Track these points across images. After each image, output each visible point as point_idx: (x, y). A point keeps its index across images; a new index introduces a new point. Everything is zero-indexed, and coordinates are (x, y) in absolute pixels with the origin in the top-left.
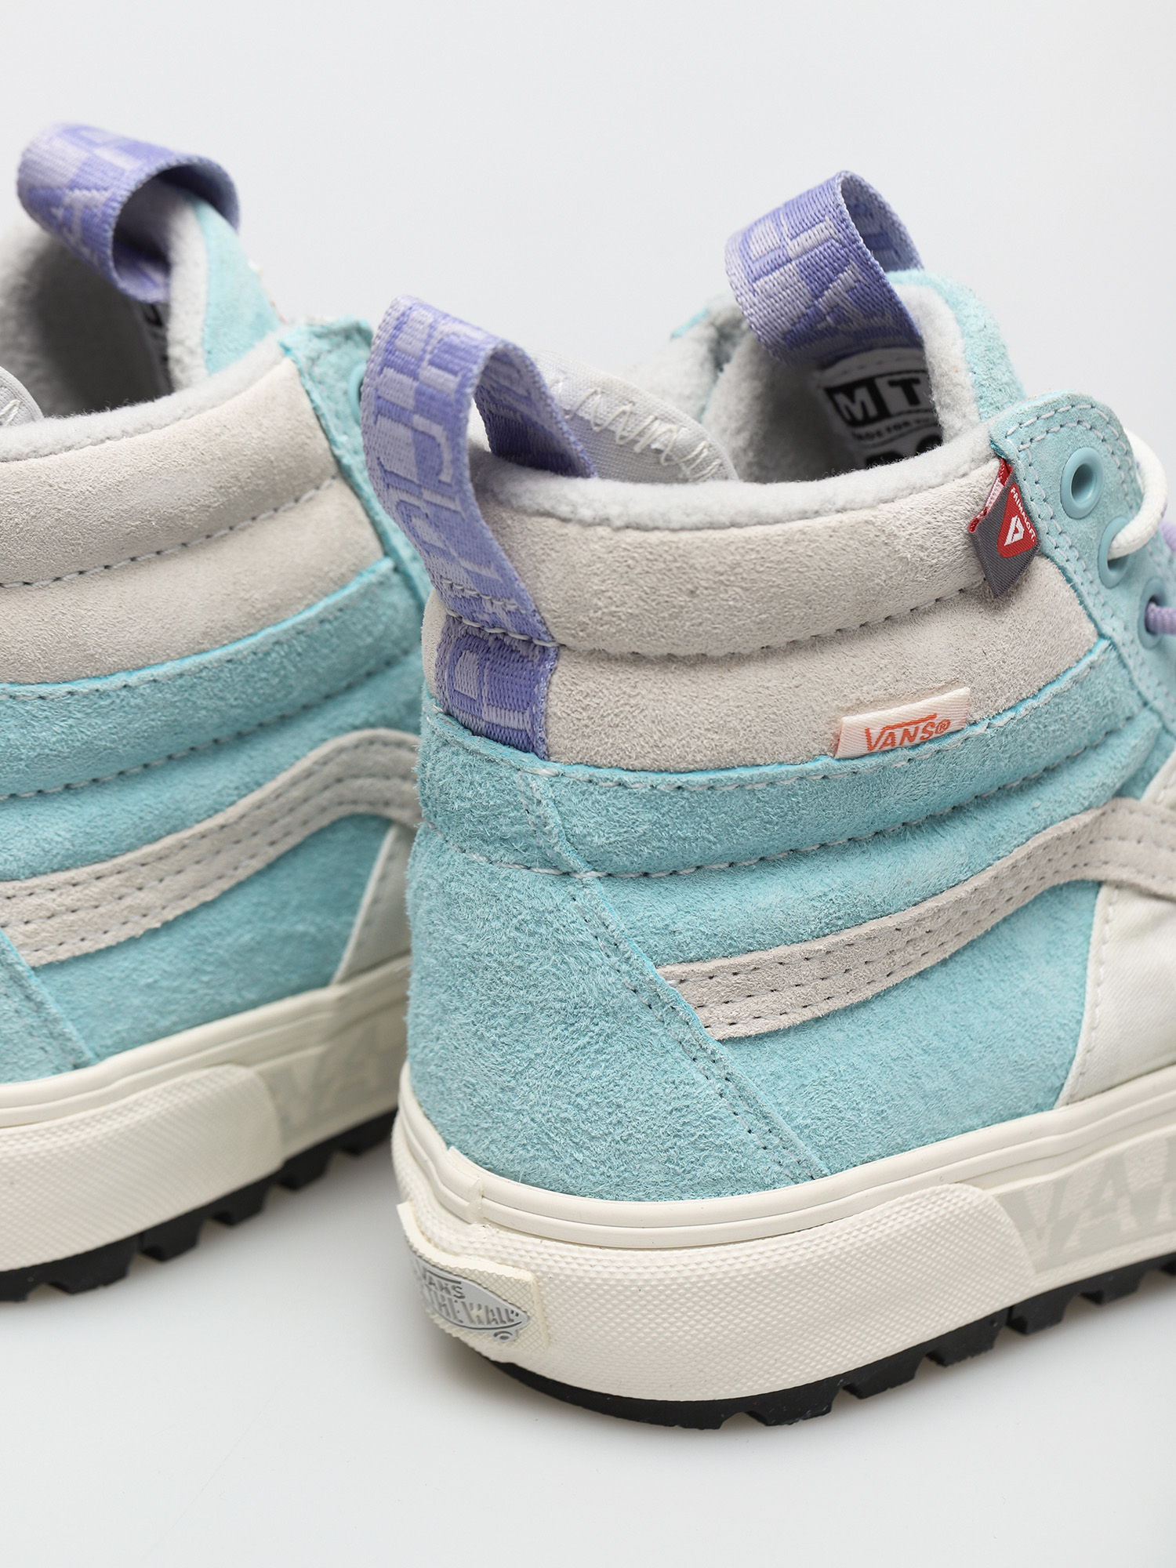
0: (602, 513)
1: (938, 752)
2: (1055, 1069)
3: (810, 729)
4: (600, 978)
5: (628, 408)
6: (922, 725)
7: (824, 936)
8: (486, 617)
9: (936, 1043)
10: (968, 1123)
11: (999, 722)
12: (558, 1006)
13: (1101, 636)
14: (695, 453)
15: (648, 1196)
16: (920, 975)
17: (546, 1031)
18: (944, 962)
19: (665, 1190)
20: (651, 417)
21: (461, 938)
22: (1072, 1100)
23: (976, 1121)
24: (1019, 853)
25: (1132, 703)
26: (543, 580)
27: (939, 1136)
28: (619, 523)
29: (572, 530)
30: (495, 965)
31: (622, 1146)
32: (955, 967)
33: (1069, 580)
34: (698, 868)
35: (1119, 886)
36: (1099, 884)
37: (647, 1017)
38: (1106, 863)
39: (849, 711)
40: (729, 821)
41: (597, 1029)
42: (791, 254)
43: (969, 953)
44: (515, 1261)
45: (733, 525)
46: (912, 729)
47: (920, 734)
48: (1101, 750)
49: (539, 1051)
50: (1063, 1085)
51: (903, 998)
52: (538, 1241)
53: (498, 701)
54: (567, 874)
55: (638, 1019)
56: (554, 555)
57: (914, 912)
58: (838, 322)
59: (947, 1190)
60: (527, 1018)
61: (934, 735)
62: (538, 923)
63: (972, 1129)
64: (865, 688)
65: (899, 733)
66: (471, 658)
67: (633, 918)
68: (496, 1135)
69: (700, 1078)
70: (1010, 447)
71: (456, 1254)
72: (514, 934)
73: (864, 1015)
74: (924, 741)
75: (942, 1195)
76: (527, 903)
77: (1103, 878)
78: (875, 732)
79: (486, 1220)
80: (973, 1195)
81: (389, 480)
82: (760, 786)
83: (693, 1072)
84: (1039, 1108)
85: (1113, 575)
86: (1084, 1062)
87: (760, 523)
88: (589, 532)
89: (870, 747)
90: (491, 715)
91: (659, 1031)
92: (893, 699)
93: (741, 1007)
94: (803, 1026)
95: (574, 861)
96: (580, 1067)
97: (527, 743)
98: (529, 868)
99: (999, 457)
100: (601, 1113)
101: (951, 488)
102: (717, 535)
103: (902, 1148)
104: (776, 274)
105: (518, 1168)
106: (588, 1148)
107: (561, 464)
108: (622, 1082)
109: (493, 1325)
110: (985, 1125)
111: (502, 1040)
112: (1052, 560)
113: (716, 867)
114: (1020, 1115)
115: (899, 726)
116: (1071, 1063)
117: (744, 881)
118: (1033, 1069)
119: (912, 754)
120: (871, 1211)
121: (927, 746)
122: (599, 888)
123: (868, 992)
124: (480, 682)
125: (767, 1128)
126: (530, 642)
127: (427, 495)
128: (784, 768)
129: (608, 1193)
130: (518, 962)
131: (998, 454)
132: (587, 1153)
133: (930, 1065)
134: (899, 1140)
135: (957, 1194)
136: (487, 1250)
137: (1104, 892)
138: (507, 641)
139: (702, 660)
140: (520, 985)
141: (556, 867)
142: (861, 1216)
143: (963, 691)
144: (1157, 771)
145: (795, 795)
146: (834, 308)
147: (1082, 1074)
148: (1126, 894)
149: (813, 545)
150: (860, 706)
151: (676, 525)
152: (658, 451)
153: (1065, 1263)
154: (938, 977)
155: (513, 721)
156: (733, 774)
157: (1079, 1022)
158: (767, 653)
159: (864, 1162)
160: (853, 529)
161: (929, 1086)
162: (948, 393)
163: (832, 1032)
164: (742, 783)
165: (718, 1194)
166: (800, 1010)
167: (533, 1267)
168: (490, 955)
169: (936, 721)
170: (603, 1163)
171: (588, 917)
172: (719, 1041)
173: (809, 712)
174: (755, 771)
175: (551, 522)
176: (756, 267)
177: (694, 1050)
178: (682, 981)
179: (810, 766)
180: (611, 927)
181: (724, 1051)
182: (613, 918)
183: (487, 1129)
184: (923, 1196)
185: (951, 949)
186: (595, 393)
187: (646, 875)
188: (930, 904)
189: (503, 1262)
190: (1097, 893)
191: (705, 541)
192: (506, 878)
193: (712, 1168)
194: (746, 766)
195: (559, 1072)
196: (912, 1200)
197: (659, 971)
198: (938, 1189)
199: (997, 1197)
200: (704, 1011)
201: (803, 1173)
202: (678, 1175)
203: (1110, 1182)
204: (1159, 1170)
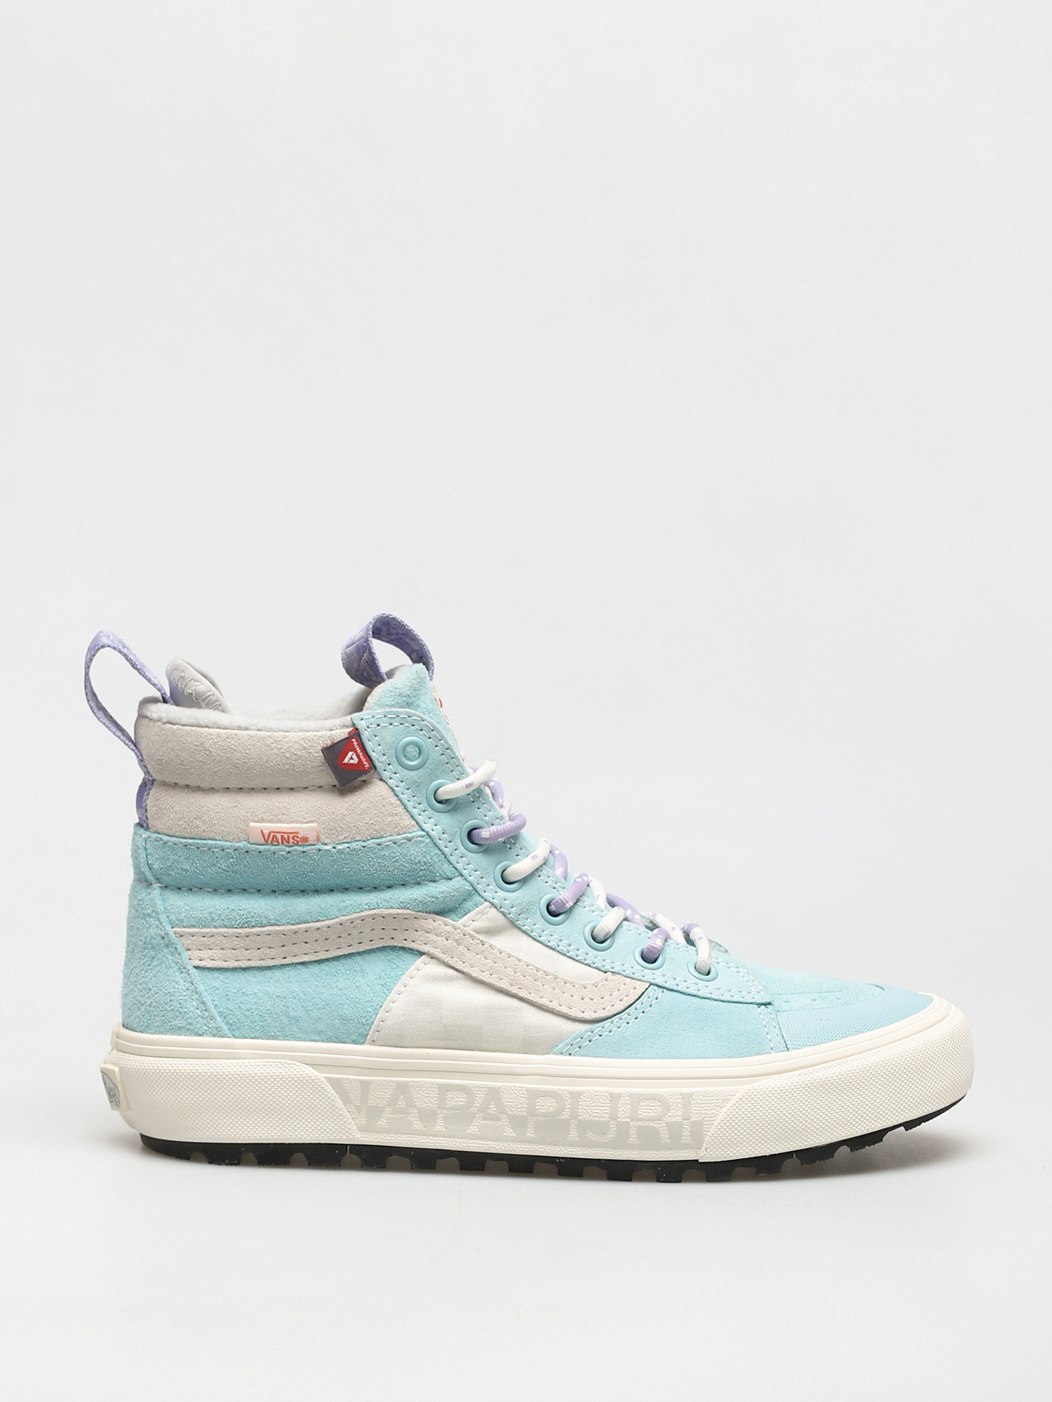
1: (304, 852)
2: (364, 1025)
3: (239, 827)
6: (291, 836)
7: (246, 927)
10: (313, 1037)
11: (340, 847)
13: (420, 827)
14: (205, 696)
15: (156, 1032)
16: (302, 963)
18: (319, 962)
19: (161, 1030)
22: (373, 1042)
23: (317, 1038)
24: (354, 916)
25: (448, 870)
27: (294, 1038)
28: (164, 721)
33: (397, 796)
34: (201, 889)
35: (432, 957)
36: (422, 954)
37: (165, 950)
38: (426, 944)
39: (254, 821)
40: (205, 865)
45: (206, 727)
46: (286, 836)
47: (291, 840)
50: (367, 1035)
52: (125, 1054)
54: (150, 885)
55: (163, 951)
57: (293, 927)
59: (294, 1064)
61: (300, 843)
64: (267, 814)
65: (279, 836)
67: (167, 905)
69: (181, 981)
74: (295, 844)
75: (291, 1066)
77: (423, 951)
78: (266, 832)
79: (117, 1048)
80: (310, 1071)
82: (216, 850)
83: (178, 977)
84: (354, 1042)
85: (438, 806)
86: (380, 1026)
89: (265, 840)
91: (170, 957)
92: (279, 821)
93: (205, 954)
94: (234, 969)
95: (151, 878)
99: (354, 727)
101: (321, 733)
102: (198, 729)
103: (273, 1038)
110: (323, 1041)
112: (386, 783)
113: (207, 889)
114: (344, 1043)
115: (279, 833)
116: (372, 1024)
117: (216, 898)
118: (351, 1021)
119: (288, 849)
120: (249, 1060)
121: (295, 847)
122: (157, 891)
123: (271, 963)
125: (204, 1008)
128: (228, 843)
129: (143, 1029)
131: (354, 725)
133: (296, 1004)
134: (273, 1034)
135: (300, 1067)
136: (112, 1060)
137: (423, 957)
139: (198, 789)
141: (147, 881)
142: (244, 1061)
143: (314, 825)
145: (233, 858)
147: (379, 1032)
148: (435, 962)
149: (239, 741)
150: (261, 820)
151: (184, 723)
153: (378, 1133)
154: (315, 969)
156: (206, 842)
157: (380, 1006)
158: (228, 790)
159: (252, 1038)
160: (262, 738)
161: (292, 1014)
163: (249, 976)
164: (209, 847)
165: (181, 1035)
166: (233, 961)
167: (119, 1065)
169: (300, 836)
172: (194, 967)
173: (238, 819)
174: (214, 842)
177: (182, 969)
178: (180, 936)
179: (239, 844)
180: (158, 908)
181: (194, 971)
182: (160, 904)
184: (282, 1062)
185: (322, 955)
187: (179, 889)
188: (302, 926)
191: (192, 731)
193: (178, 1023)
194: (211, 839)
197: (172, 930)
198: (289, 1062)
199: (326, 1078)
200: (190, 952)
201: (218, 1033)
202: (165, 1023)
203: (402, 1096)
204: (436, 1101)
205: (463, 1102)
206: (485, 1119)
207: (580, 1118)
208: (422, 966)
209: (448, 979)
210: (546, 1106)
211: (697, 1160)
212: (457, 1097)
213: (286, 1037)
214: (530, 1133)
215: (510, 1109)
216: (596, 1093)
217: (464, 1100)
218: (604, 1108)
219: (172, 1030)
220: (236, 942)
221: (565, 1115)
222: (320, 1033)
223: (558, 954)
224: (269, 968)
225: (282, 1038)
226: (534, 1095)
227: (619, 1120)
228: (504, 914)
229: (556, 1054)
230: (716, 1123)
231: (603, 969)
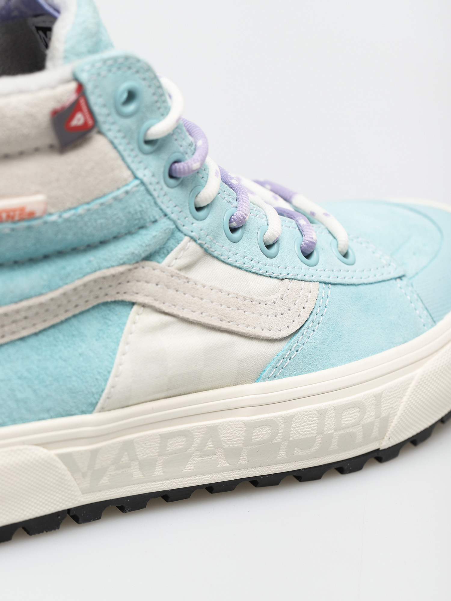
1: (29, 227)
2: (93, 394)
6: (19, 212)
10: (42, 416)
13: (136, 177)
16: (22, 339)
18: (36, 334)
22: (103, 410)
25: (155, 213)
27: (24, 420)
32: (41, 337)
33: (115, 148)
35: (144, 306)
36: (133, 304)
38: (137, 293)
46: (11, 213)
47: (17, 217)
48: (135, 236)
50: (97, 402)
57: (15, 306)
59: (27, 448)
61: (26, 219)
63: (44, 419)
65: (4, 215)
70: (84, 77)
74: (20, 220)
75: (23, 451)
77: (134, 301)
80: (42, 452)
84: (83, 412)
85: (147, 148)
86: (111, 392)
99: (77, 82)
101: (44, 94)
110: (51, 417)
112: (106, 136)
114: (72, 415)
115: (4, 212)
116: (102, 391)
118: (80, 393)
119: (12, 226)
121: (22, 223)
131: (76, 79)
133: (22, 385)
135: (33, 451)
137: (135, 308)
143: (44, 196)
144: (172, 250)
147: (108, 398)
148: (148, 310)
153: (100, 491)
154: (33, 342)
157: (109, 372)
161: (19, 396)
169: (26, 210)
185: (40, 327)
188: (25, 304)
190: (132, 308)
199: (57, 455)
203: (126, 453)
204: (156, 450)
205: (183, 445)
206: (201, 456)
207: (291, 439)
209: (164, 326)
210: (261, 434)
211: (379, 449)
212: (177, 442)
213: (14, 422)
214: (242, 461)
215: (226, 442)
216: (306, 413)
217: (182, 443)
218: (313, 425)
221: (278, 439)
222: (48, 411)
223: (244, 272)
226: (251, 426)
227: (326, 433)
228: (201, 245)
229: (264, 380)
230: (399, 413)
231: (281, 277)
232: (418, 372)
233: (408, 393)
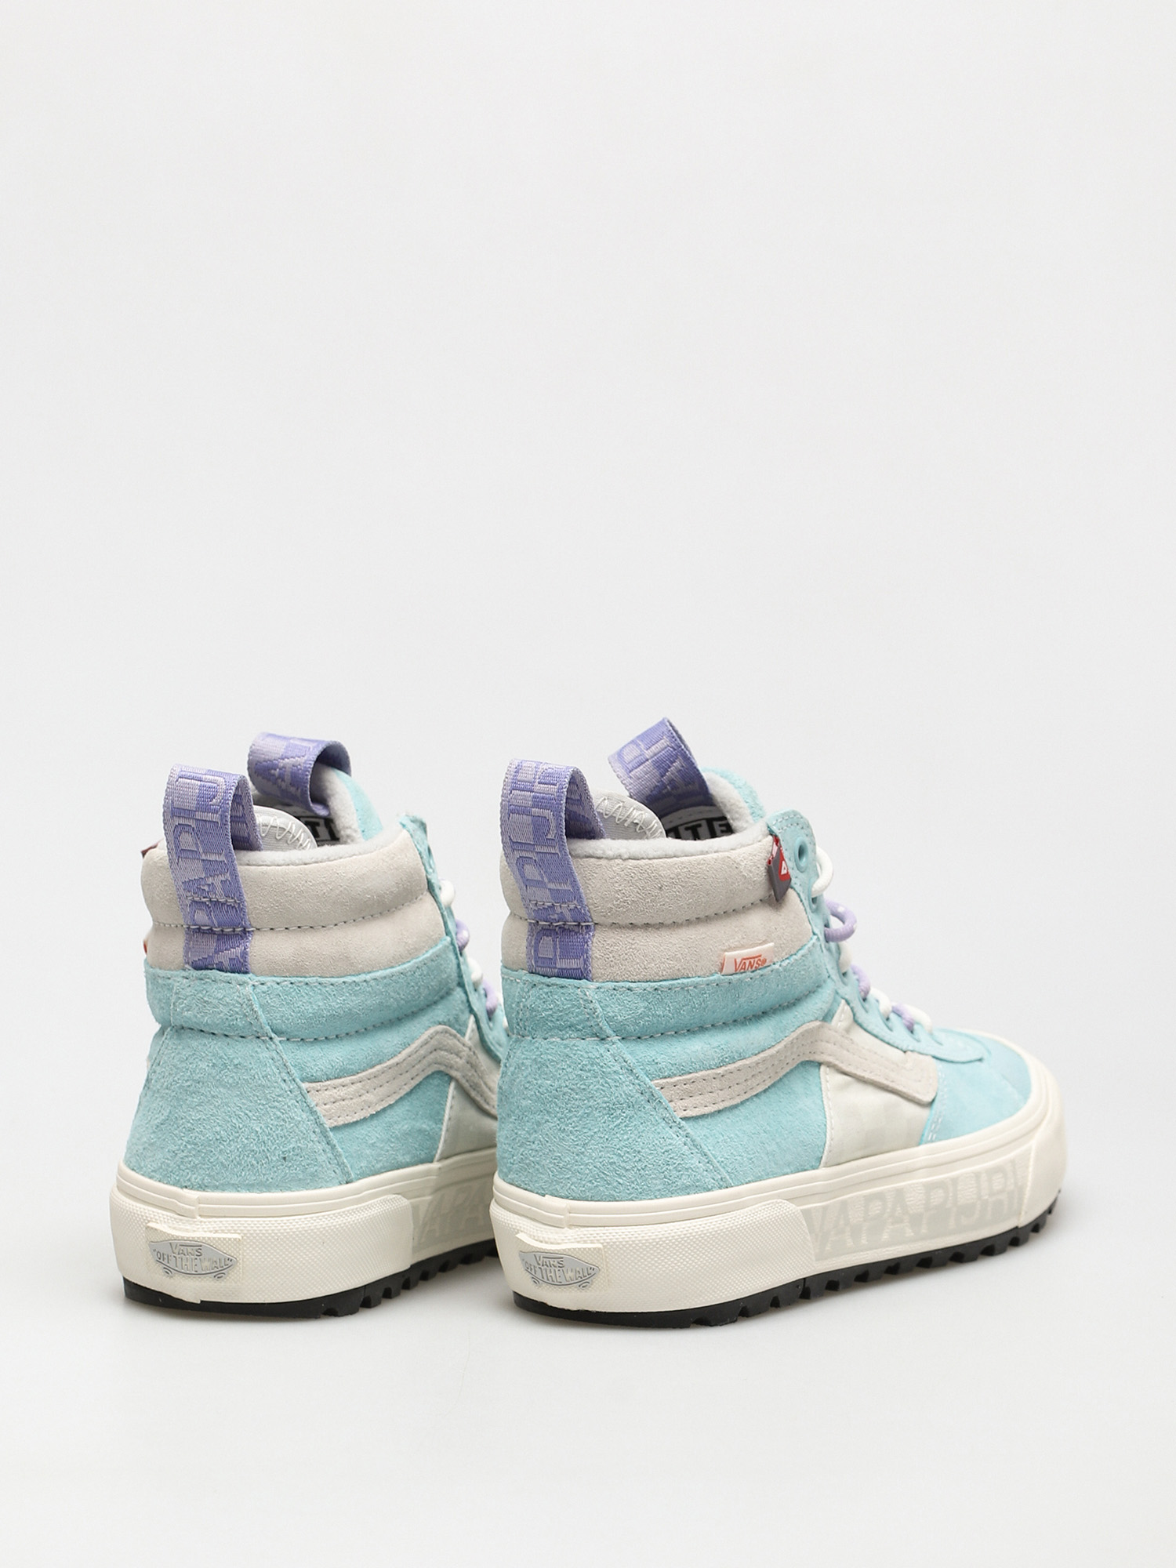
0: (617, 853)
1: (762, 975)
2: (818, 1148)
3: (710, 960)
4: (625, 1088)
5: (621, 804)
6: (756, 960)
7: (721, 1067)
8: (556, 916)
9: (769, 1128)
10: (785, 1170)
11: (784, 964)
12: (605, 1105)
13: (814, 933)
14: (652, 825)
15: (656, 1197)
16: (756, 1095)
17: (599, 1119)
18: (765, 1091)
19: (664, 1193)
20: (632, 809)
21: (549, 1082)
22: (827, 1165)
23: (789, 1170)
24: (794, 1035)
26: (590, 888)
27: (775, 1175)
28: (626, 856)
29: (603, 862)
30: (570, 1091)
31: (642, 1172)
32: (768, 1094)
33: (801, 902)
34: (663, 1034)
35: (829, 1065)
36: (820, 1064)
37: (648, 1107)
38: (822, 1053)
39: (726, 950)
40: (678, 1006)
41: (625, 1115)
42: (648, 757)
43: (773, 1089)
44: (591, 1240)
45: (675, 856)
46: (752, 961)
47: (755, 965)
48: (816, 993)
49: (596, 1130)
50: (822, 1157)
51: (751, 1106)
52: (602, 1228)
53: (565, 955)
54: (603, 1039)
55: (644, 1108)
56: (595, 875)
57: (756, 1058)
58: (672, 789)
59: (781, 1202)
60: (588, 1114)
61: (760, 967)
62: (592, 1065)
63: (787, 1174)
66: (548, 940)
67: (637, 1058)
68: (574, 1180)
69: (675, 1136)
71: (559, 1244)
72: (580, 1072)
73: (736, 1112)
74: (756, 969)
75: (779, 1205)
76: (586, 1055)
77: (822, 1061)
78: (738, 961)
79: (571, 1226)
80: (792, 1206)
81: (515, 846)
82: (691, 988)
83: (672, 1133)
84: (813, 1168)
85: (814, 905)
86: (830, 1146)
87: (686, 856)
88: (612, 862)
89: (736, 970)
90: (562, 964)
91: (654, 1113)
92: (743, 947)
93: (688, 1102)
94: (712, 1115)
95: (609, 1031)
96: (618, 1135)
97: (581, 975)
98: (583, 1039)
99: (771, 835)
100: (630, 1157)
101: (757, 845)
103: (759, 1179)
104: (641, 767)
105: (588, 1194)
106: (624, 1176)
107: (591, 834)
108: (639, 1140)
109: (580, 1279)
110: (792, 1173)
111: (576, 1129)
112: (795, 890)
113: (669, 1033)
114: (805, 1170)
115: (748, 959)
116: (825, 1145)
117: (683, 1040)
118: (809, 1146)
119: (752, 974)
120: (754, 1207)
121: (758, 971)
122: (620, 1044)
123: (738, 1100)
124: (555, 948)
125: (707, 1161)
126: (579, 925)
127: (538, 849)
128: (700, 979)
129: (636, 1198)
130: (583, 1087)
131: (771, 833)
132: (624, 1178)
133: (768, 1138)
134: (760, 1174)
135: (784, 1205)
136: (575, 1239)
137: (823, 1068)
138: (566, 927)
139: (661, 926)
140: (584, 1098)
141: (597, 1036)
142: (749, 1208)
143: (772, 944)
144: (836, 1012)
145: (705, 993)
146: (671, 781)
147: (830, 1151)
148: (832, 1070)
150: (730, 949)
151: (651, 856)
152: (637, 824)
153: (826, 1259)
154: (763, 1097)
155: (574, 964)
156: (678, 981)
157: (825, 1125)
158: (689, 922)
159: (747, 1183)
160: (723, 860)
161: (769, 1149)
162: (737, 812)
163: (725, 1118)
164: (683, 986)
165: (688, 1194)
166: (713, 1105)
167: (602, 1241)
168: (567, 1086)
169: (762, 958)
170: (633, 1182)
171: (616, 1058)
172: (682, 1118)
173: (709, 951)
174: (688, 980)
175: (592, 860)
176: (630, 766)
177: (669, 1122)
178: (662, 1088)
179: (711, 978)
180: (629, 1062)
181: (683, 1123)
182: (628, 1057)
183: (568, 1178)
184: (773, 1203)
185: (769, 1083)
186: (605, 799)
187: (639, 1038)
188: (762, 1055)
189: (585, 1242)
190: (819, 1069)
191: (664, 863)
192: (574, 1045)
193: (685, 1180)
194: (684, 978)
195: (607, 1139)
196: (769, 1204)
197: (652, 1083)
198: (779, 1200)
199: (802, 1211)
200: (673, 1103)
201: (723, 1184)
202: (669, 1184)
203: (842, 1216)
204: (861, 1214)
205: (879, 1209)
206: (893, 1223)
207: (958, 1204)
208: (829, 1079)
209: (847, 1086)
210: (937, 1197)
211: (1018, 1226)
212: (876, 1206)
213: (768, 1176)
214: (909, 1233)
215: (910, 1207)
216: (967, 1176)
217: (880, 1207)
219: (678, 1191)
220: (716, 1083)
221: (948, 1204)
222: (789, 1164)
223: (881, 1042)
224: (736, 1107)
225: (765, 1177)
228: (852, 1009)
229: (926, 1143)
230: (1029, 1184)
231: (904, 1048)
232: (1034, 1143)
233: (1031, 1163)
